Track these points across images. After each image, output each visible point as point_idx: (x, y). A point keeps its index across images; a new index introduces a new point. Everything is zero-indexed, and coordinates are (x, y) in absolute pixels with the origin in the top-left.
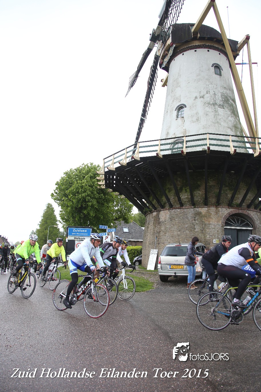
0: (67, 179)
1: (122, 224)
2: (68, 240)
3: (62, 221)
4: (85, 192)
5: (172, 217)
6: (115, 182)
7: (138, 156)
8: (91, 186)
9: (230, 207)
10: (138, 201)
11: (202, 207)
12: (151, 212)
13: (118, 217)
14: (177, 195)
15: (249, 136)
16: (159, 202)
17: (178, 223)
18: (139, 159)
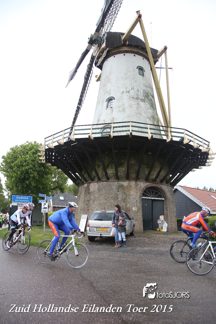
0: (12, 154)
1: (59, 193)
2: (12, 206)
3: (7, 190)
4: (28, 165)
5: (99, 189)
6: (53, 158)
7: (73, 137)
8: (33, 161)
9: (147, 182)
10: (72, 174)
11: (124, 181)
12: (83, 184)
13: (56, 187)
14: (105, 170)
15: (164, 126)
16: (89, 175)
17: (105, 193)
18: (74, 140)
